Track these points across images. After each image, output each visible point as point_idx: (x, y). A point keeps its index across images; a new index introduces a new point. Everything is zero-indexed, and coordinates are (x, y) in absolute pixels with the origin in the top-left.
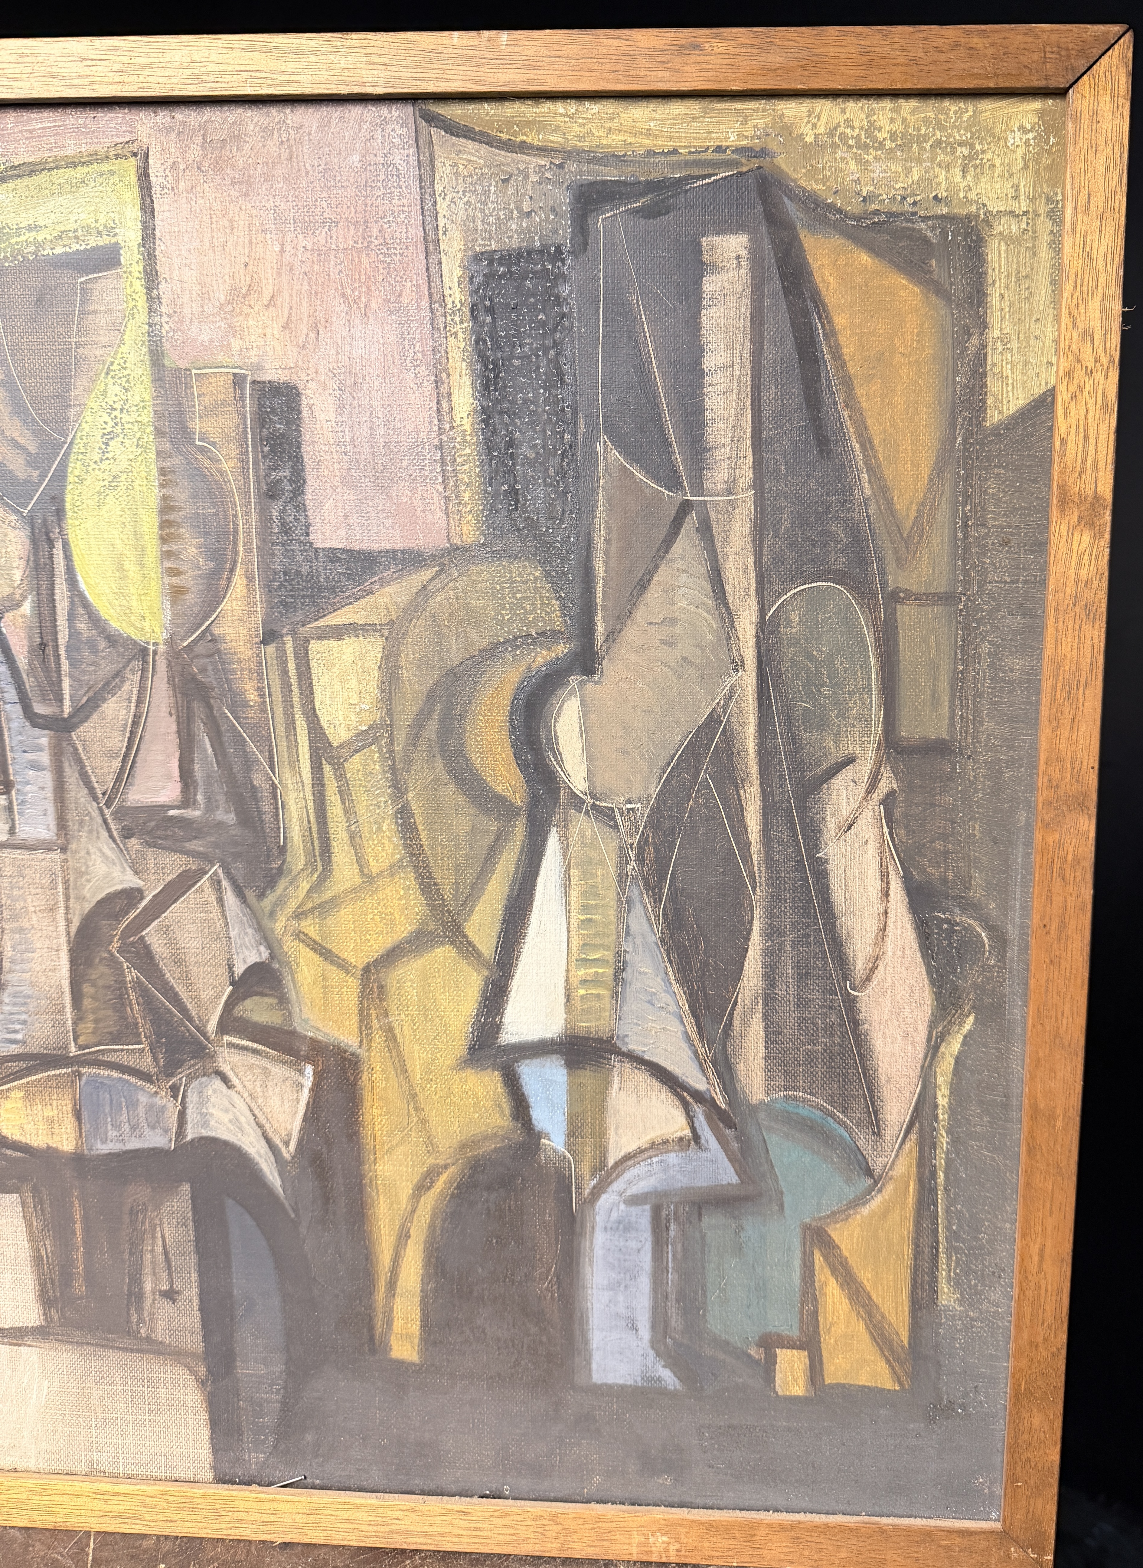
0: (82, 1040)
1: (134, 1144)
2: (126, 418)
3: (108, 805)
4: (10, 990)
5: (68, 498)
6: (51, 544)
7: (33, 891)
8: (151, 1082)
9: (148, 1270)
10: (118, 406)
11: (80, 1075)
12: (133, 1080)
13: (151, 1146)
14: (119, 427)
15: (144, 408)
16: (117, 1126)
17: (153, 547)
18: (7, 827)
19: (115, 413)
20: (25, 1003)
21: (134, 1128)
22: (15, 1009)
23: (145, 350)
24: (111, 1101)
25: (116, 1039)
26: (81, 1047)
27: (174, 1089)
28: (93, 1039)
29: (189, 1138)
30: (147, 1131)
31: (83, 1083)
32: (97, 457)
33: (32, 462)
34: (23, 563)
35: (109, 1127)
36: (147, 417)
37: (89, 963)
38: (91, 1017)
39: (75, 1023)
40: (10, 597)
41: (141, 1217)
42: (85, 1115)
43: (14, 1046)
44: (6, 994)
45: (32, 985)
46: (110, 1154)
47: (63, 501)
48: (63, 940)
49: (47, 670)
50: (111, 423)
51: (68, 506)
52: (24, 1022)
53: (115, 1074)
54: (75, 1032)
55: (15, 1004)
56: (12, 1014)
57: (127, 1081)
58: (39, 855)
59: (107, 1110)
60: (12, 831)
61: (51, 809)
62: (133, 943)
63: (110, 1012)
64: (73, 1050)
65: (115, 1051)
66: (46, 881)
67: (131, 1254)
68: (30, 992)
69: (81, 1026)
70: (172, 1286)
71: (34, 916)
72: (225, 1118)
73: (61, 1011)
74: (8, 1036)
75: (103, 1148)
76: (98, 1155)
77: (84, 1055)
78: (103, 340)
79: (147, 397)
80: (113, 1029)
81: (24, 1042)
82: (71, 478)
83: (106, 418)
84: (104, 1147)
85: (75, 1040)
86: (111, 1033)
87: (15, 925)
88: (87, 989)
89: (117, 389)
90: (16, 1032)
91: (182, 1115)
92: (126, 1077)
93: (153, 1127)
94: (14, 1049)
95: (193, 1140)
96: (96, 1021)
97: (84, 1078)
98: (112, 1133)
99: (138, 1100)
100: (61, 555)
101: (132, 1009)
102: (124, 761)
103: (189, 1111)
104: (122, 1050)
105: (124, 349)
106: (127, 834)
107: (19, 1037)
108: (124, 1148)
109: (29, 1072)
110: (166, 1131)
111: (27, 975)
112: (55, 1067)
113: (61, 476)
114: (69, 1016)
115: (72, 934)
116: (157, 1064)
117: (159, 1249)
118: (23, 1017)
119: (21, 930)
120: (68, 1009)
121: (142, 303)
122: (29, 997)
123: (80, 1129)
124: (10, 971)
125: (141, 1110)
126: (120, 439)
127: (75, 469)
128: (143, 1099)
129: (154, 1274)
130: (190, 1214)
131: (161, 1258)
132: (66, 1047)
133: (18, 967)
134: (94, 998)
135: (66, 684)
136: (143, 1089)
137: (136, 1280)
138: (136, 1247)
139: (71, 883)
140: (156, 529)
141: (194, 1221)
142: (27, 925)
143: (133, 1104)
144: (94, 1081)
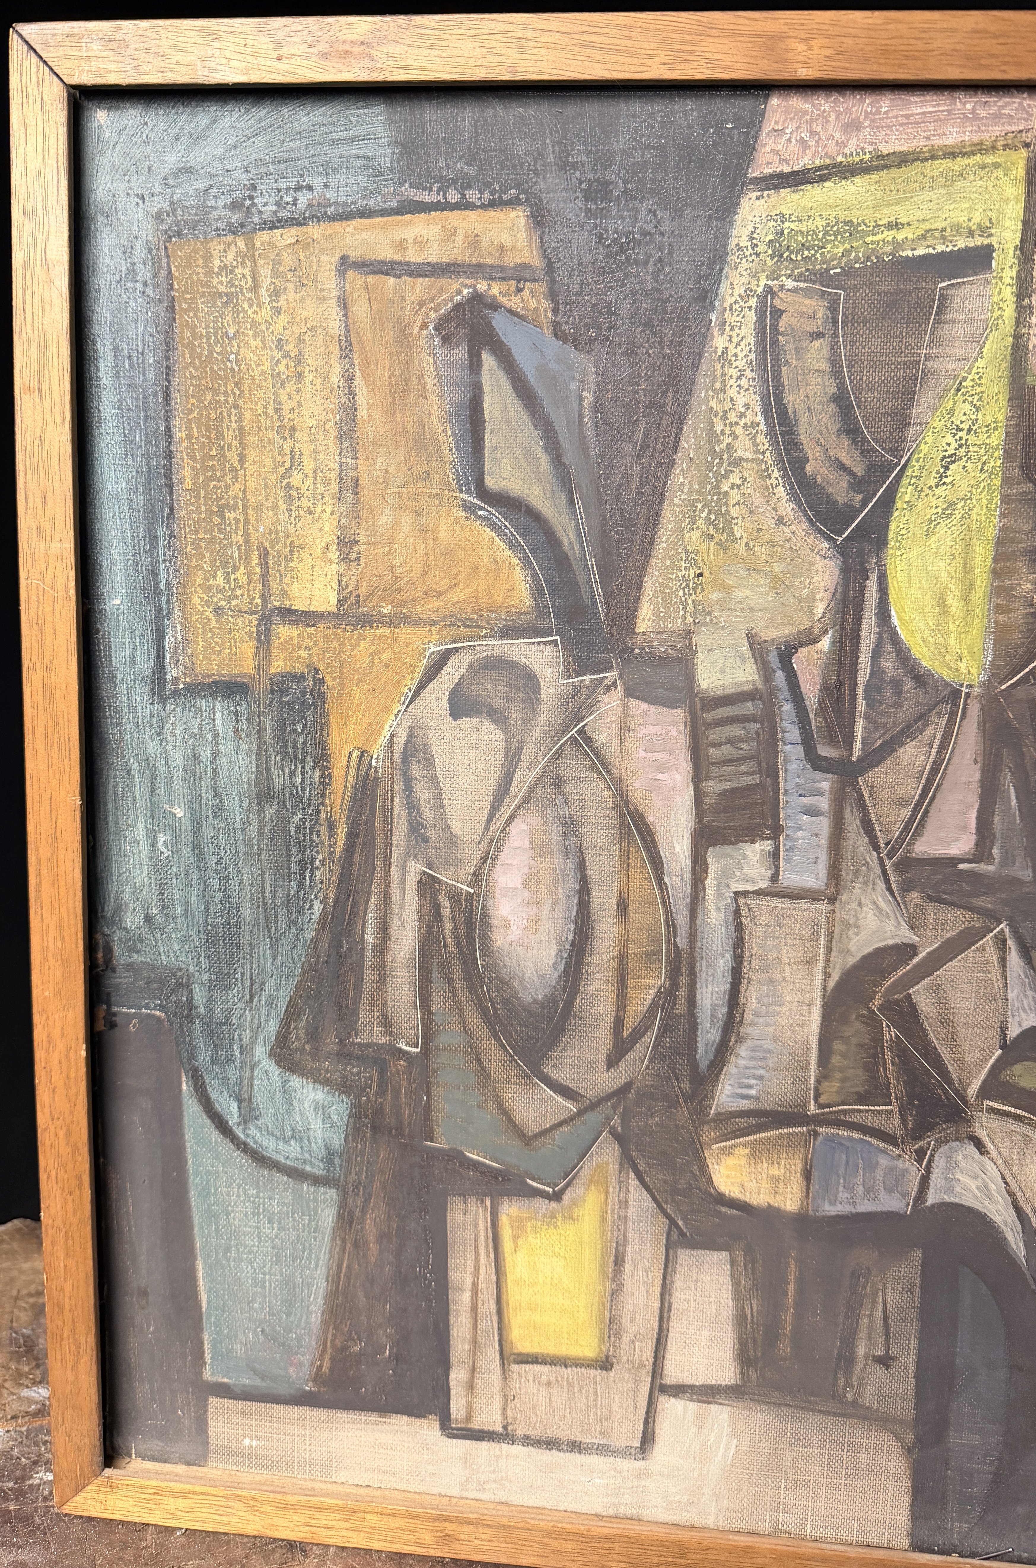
0: (823, 1099)
1: (865, 1207)
2: (972, 439)
3: (890, 856)
4: (749, 1043)
5: (893, 526)
6: (865, 575)
7: (790, 942)
8: (896, 1145)
9: (863, 1334)
10: (965, 426)
11: (816, 1134)
12: (874, 1141)
13: (884, 1209)
14: (963, 450)
15: (996, 429)
16: (850, 1188)
17: (982, 583)
18: (769, 874)
19: (960, 434)
20: (765, 1058)
21: (868, 1191)
22: (753, 1064)
23: (1005, 365)
24: (847, 1162)
25: (862, 1099)
26: (821, 1106)
27: (920, 1155)
28: (836, 1098)
29: (928, 1203)
30: (883, 1195)
31: (817, 1143)
32: (933, 482)
33: (857, 484)
34: (828, 595)
35: (841, 1189)
36: (997, 439)
37: (844, 1020)
38: (838, 1075)
39: (818, 1081)
40: (809, 631)
41: (862, 1280)
42: (815, 1174)
43: (745, 1101)
44: (743, 1048)
45: (775, 1039)
46: (838, 1216)
47: (887, 527)
48: (818, 994)
49: (839, 712)
50: (954, 445)
51: (891, 535)
52: (761, 1078)
53: (856, 1135)
54: (816, 1090)
55: (752, 1058)
56: (747, 1068)
57: (869, 1143)
58: (803, 904)
59: (842, 1171)
60: (775, 878)
61: (823, 857)
62: (896, 1003)
63: (860, 1072)
64: (812, 1109)
65: (859, 1111)
66: (806, 932)
67: (847, 1317)
68: (771, 1047)
69: (825, 1084)
70: (887, 1352)
71: (788, 970)
72: (973, 1185)
73: (805, 1068)
74: (740, 1091)
75: (830, 1209)
76: (824, 1217)
77: (823, 1114)
78: (958, 352)
79: (1001, 418)
80: (861, 1089)
81: (757, 1099)
82: (899, 504)
83: (949, 438)
84: (832, 1208)
85: (816, 1099)
86: (857, 1093)
87: (764, 976)
88: (838, 1046)
89: (967, 406)
90: (750, 1087)
91: (925, 1181)
92: (868, 1138)
93: (890, 1191)
94: (745, 1105)
95: (933, 1206)
96: (844, 1080)
97: (820, 1138)
98: (843, 1195)
99: (877, 1162)
100: (875, 587)
101: (885, 1069)
102: (916, 810)
103: (933, 1176)
104: (867, 1111)
105: (981, 363)
106: (906, 888)
107: (753, 1092)
108: (854, 1211)
109: (759, 1129)
110: (904, 1195)
111: (771, 1030)
112: (788, 1125)
113: (888, 502)
114: (813, 1073)
115: (829, 989)
116: (906, 1128)
117: (879, 1314)
118: (761, 1072)
119: (771, 981)
120: (813, 1066)
121: (1009, 311)
122: (769, 1051)
123: (808, 1189)
124: (753, 1024)
125: (879, 1174)
126: (962, 463)
127: (905, 494)
128: (883, 1161)
129: (870, 1338)
130: (918, 1281)
131: (879, 1323)
132: (805, 1105)
133: (761, 1020)
134: (844, 1056)
135: (860, 726)
136: (884, 1152)
137: (849, 1342)
138: (853, 1311)
139: (836, 936)
140: (989, 562)
141: (921, 1288)
142: (778, 977)
143: (871, 1167)
144: (829, 1139)
